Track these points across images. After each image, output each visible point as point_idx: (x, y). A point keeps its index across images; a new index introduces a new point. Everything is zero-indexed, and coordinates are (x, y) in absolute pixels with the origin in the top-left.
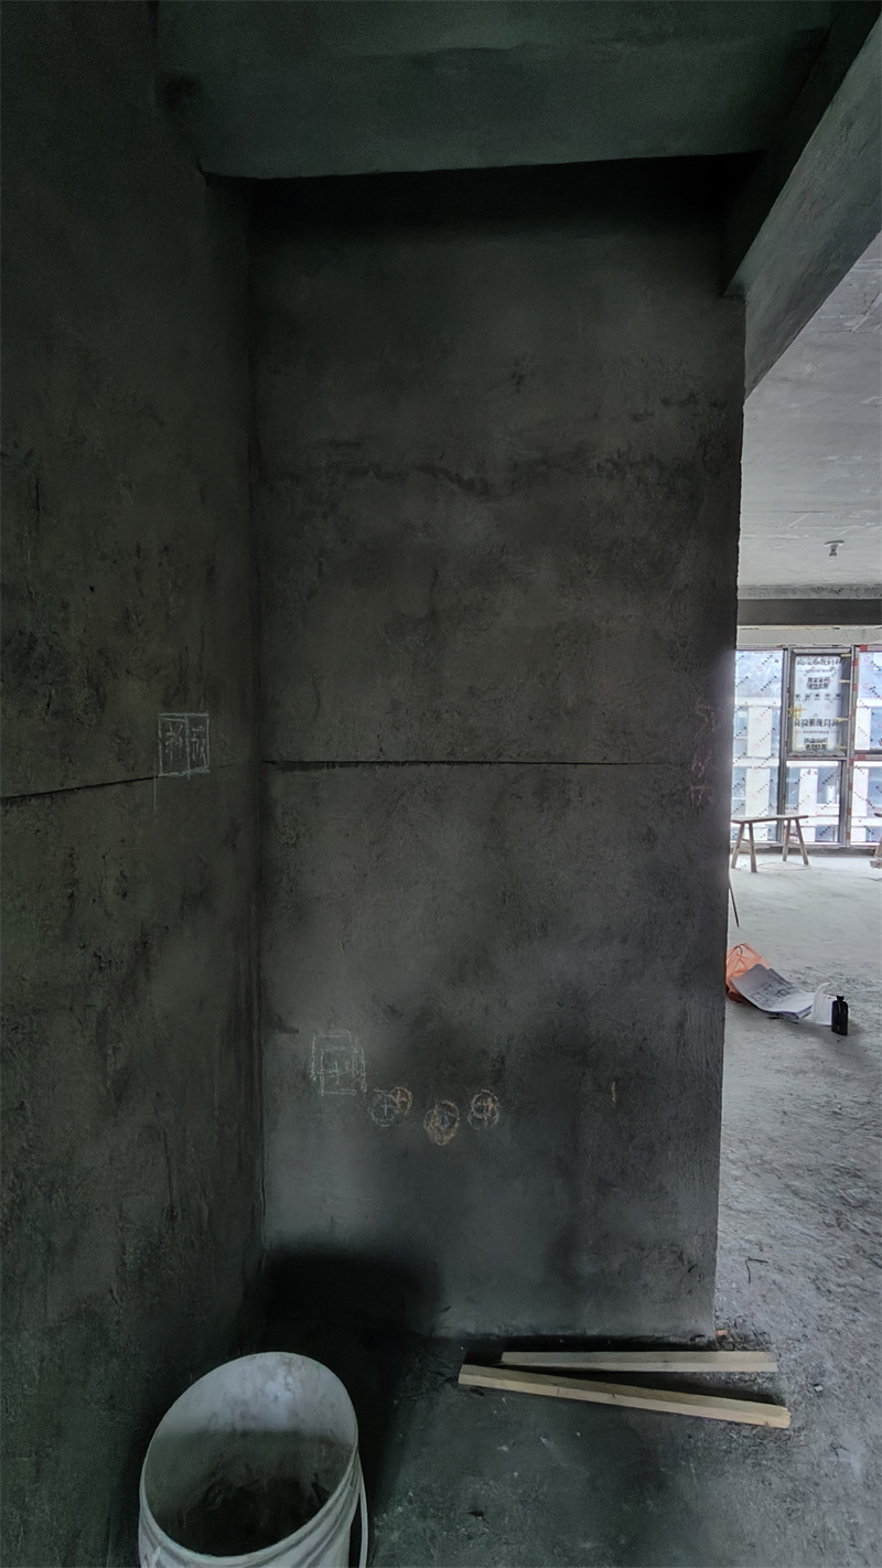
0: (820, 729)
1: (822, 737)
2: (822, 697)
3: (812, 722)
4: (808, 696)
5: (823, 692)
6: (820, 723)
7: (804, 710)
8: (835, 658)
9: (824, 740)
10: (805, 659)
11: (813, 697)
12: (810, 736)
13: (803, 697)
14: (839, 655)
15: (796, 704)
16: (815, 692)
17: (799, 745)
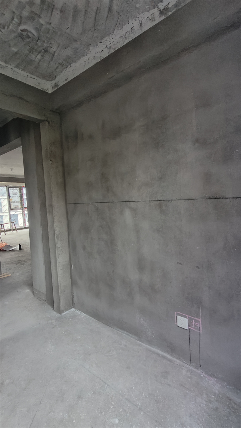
0: (16, 203)
1: (17, 205)
2: (16, 197)
3: (15, 202)
4: (13, 197)
5: (16, 195)
6: (16, 202)
7: (13, 199)
8: (18, 189)
9: (18, 205)
10: (11, 189)
11: (14, 197)
12: (15, 205)
13: (12, 197)
14: (18, 188)
15: (11, 198)
16: (15, 195)
17: (12, 207)
